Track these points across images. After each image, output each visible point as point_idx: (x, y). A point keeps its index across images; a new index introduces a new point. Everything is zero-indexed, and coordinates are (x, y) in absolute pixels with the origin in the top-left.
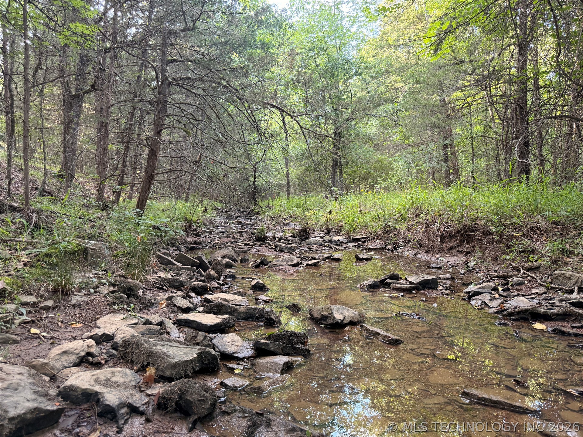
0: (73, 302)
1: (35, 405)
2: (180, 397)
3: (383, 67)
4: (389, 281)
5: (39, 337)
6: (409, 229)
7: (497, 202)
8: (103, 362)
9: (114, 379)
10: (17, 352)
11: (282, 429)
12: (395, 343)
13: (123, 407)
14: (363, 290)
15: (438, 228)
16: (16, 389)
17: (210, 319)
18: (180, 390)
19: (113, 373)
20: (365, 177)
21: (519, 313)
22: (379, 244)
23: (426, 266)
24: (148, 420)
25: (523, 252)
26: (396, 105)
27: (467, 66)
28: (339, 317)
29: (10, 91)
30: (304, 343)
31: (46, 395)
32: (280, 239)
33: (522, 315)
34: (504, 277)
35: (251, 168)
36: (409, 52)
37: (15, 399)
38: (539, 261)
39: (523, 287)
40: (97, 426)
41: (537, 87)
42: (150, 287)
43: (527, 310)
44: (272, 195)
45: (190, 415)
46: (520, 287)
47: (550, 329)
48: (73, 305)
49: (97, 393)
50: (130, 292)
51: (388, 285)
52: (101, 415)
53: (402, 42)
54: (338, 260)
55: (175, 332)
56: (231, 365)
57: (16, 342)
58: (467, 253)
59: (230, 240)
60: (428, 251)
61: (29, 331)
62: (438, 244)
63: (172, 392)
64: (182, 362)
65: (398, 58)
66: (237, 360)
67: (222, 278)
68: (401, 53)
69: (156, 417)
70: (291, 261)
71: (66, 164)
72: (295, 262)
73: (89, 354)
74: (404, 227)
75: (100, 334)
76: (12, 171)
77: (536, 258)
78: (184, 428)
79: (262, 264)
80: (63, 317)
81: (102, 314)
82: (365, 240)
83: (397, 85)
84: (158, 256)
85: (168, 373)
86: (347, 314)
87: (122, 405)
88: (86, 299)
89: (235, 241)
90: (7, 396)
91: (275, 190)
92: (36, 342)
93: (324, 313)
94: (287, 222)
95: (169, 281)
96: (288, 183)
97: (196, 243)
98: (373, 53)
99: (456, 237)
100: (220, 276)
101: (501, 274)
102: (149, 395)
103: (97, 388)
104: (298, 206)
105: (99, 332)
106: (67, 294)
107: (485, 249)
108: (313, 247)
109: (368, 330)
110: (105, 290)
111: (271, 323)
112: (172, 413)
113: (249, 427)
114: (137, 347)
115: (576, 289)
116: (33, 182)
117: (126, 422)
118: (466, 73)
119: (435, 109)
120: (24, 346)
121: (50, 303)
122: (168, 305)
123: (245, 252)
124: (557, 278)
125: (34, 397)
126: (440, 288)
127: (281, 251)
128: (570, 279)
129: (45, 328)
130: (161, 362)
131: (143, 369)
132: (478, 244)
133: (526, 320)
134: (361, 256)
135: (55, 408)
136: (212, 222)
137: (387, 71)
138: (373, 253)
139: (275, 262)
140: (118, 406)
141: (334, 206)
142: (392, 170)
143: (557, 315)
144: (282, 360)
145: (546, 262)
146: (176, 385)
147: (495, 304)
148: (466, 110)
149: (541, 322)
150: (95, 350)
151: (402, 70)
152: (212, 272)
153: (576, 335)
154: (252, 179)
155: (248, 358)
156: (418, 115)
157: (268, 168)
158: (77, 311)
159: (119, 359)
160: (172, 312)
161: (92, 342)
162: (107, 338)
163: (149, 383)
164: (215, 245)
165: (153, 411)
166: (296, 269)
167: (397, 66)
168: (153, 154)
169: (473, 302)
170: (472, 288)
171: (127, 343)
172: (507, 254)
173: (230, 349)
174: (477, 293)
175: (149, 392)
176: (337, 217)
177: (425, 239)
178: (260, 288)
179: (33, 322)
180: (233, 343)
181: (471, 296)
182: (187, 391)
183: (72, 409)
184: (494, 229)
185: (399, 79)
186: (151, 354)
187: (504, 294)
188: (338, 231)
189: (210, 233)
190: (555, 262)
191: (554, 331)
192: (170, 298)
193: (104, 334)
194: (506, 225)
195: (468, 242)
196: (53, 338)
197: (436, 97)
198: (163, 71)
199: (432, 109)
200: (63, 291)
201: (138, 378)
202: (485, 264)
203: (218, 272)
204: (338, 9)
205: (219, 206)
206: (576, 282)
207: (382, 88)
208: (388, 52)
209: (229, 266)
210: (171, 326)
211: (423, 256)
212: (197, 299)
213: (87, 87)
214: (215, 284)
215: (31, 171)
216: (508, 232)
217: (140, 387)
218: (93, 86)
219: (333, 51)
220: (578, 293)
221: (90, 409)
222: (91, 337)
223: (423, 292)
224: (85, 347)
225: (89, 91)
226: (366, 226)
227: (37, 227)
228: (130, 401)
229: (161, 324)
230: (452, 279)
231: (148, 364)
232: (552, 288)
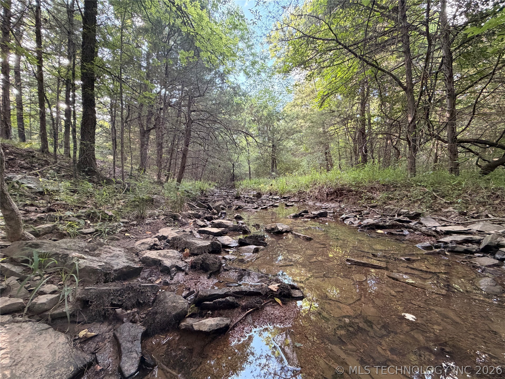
0: (147, 222)
1: (128, 264)
2: (203, 262)
3: (295, 115)
4: (303, 214)
5: (129, 238)
6: (311, 192)
7: (354, 176)
8: (162, 248)
9: (168, 255)
10: (118, 244)
11: (256, 276)
12: (309, 239)
13: (173, 267)
14: (291, 218)
15: (326, 190)
16: (118, 257)
17: (215, 230)
18: (203, 258)
19: (168, 252)
20: (287, 169)
21: (369, 226)
22: (296, 199)
23: (321, 208)
24: (186, 274)
25: (368, 199)
26: (302, 134)
27: (336, 114)
28: (280, 228)
29: (114, 127)
30: (264, 240)
31: (133, 260)
32: (247, 198)
33: (371, 227)
34: (359, 211)
35: (232, 166)
36: (308, 109)
37: (117, 261)
38: (377, 203)
39: (369, 215)
40: (160, 276)
41: (370, 124)
42: (184, 217)
43: (374, 224)
44: (242, 179)
45: (208, 271)
46: (368, 215)
47: (385, 233)
48: (147, 224)
49: (160, 260)
50: (175, 218)
51: (303, 216)
52: (161, 271)
53: (304, 103)
54: (277, 206)
55: (198, 236)
56: (227, 250)
57: (118, 240)
58: (340, 201)
59: (222, 198)
60: (320, 202)
61: (124, 235)
62: (325, 198)
63: (199, 259)
64: (203, 246)
65: (302, 111)
66: (230, 247)
67: (220, 214)
68: (304, 109)
69: (190, 272)
70: (254, 206)
71: (142, 163)
72: (255, 207)
73: (155, 245)
74: (308, 191)
75: (160, 235)
76: (116, 167)
77: (375, 201)
78: (205, 277)
79: (239, 208)
80: (141, 229)
81: (161, 228)
82: (289, 198)
83: (302, 124)
84: (188, 203)
85: (196, 252)
86: (284, 227)
87: (173, 266)
88: (153, 221)
89: (225, 199)
90: (113, 260)
91: (244, 176)
92: (128, 240)
93: (273, 227)
94: (250, 191)
95: (193, 214)
96: (250, 173)
97: (206, 200)
98: (290, 109)
99: (334, 194)
100: (219, 213)
101: (357, 210)
102: (186, 262)
103: (160, 258)
104: (255, 183)
105: (160, 234)
106: (143, 218)
107: (349, 199)
108: (264, 201)
109: (295, 234)
110: (163, 217)
111: (245, 232)
112: (199, 270)
113: (239, 276)
114: (180, 240)
115: (396, 215)
116: (126, 172)
117: (175, 275)
118: (336, 116)
119: (321, 135)
120: (122, 241)
121: (135, 222)
122: (194, 225)
123: (230, 203)
124: (386, 210)
125: (127, 261)
126: (328, 216)
127: (248, 203)
128: (393, 210)
129: (133, 234)
130: (192, 246)
131: (183, 251)
132: (345, 197)
133: (373, 229)
134: (288, 204)
135: (138, 267)
136: (213, 191)
137: (297, 118)
138: (293, 203)
139: (246, 207)
140: (171, 266)
141: (274, 182)
142: (301, 165)
143: (389, 226)
144: (253, 247)
145: (380, 203)
146: (200, 257)
147: (357, 222)
148: (336, 135)
149: (381, 230)
150: (158, 243)
151: (304, 117)
152: (215, 211)
153: (399, 234)
154: (232, 171)
155: (236, 247)
156: (313, 138)
157: (240, 165)
158: (149, 226)
159: (170, 247)
160: (196, 227)
161: (157, 239)
162: (164, 238)
163: (186, 256)
164: (215, 201)
165: (189, 269)
166: (256, 210)
167: (302, 115)
168: (184, 156)
169: (345, 222)
170: (344, 216)
171: (174, 239)
172: (360, 200)
173: (227, 243)
174: (347, 218)
175: (186, 261)
176: (275, 187)
177: (319, 195)
178: (239, 218)
179: (126, 231)
180: (228, 240)
181: (344, 219)
182: (206, 259)
183: (147, 269)
184: (353, 189)
185: (303, 121)
186: (187, 243)
187: (361, 218)
188: (276, 194)
189: (212, 196)
190: (385, 203)
191: (388, 233)
192: (195, 221)
193: (162, 236)
194: (359, 187)
195: (340, 196)
196: (136, 238)
197: (321, 130)
198: (189, 116)
199: (319, 135)
200: (141, 217)
201: (180, 254)
202: (349, 206)
203: (217, 211)
204: (273, 87)
205: (216, 185)
206: (396, 211)
207: (295, 126)
208: (297, 109)
209: (223, 209)
210: (196, 233)
211: (318, 204)
212: (208, 223)
213: (152, 126)
214: (216, 216)
215: (125, 167)
216: (360, 190)
217: (181, 259)
218: (154, 126)
219: (270, 108)
220: (398, 216)
221: (157, 268)
222: (156, 237)
223: (320, 218)
224: (153, 241)
225: (153, 128)
226: (290, 191)
227: (128, 190)
228: (177, 264)
229: (191, 232)
230: (334, 213)
231: (185, 248)
232: (384, 215)
